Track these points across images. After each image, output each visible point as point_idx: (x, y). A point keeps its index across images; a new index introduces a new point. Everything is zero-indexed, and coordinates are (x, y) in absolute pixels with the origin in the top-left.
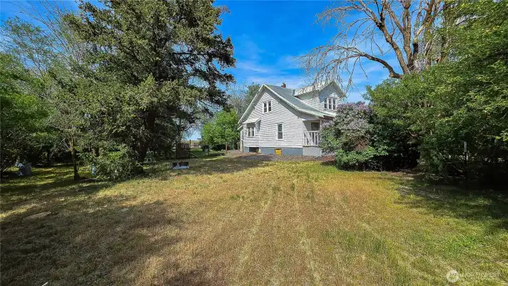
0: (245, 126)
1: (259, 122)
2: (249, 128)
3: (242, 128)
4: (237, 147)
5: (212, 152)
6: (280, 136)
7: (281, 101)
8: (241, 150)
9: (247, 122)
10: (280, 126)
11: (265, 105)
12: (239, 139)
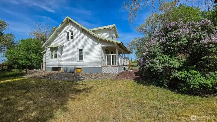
0: (49, 49)
1: (62, 47)
2: (52, 51)
3: (45, 52)
4: (40, 67)
5: (16, 71)
6: (81, 58)
7: (83, 31)
8: (44, 69)
9: (50, 46)
10: (81, 51)
11: (68, 34)
12: (42, 61)
